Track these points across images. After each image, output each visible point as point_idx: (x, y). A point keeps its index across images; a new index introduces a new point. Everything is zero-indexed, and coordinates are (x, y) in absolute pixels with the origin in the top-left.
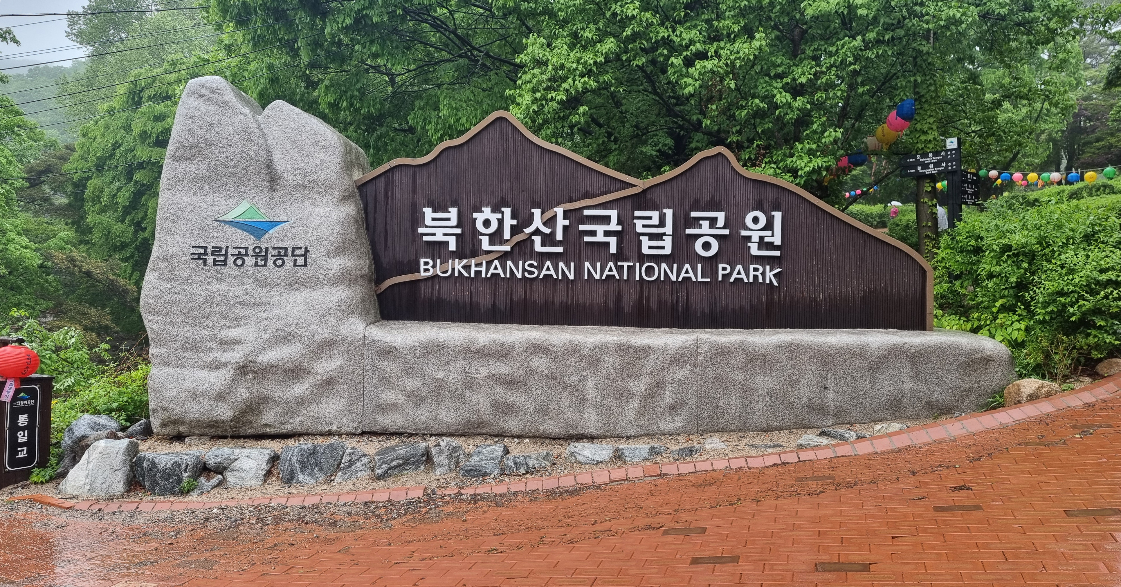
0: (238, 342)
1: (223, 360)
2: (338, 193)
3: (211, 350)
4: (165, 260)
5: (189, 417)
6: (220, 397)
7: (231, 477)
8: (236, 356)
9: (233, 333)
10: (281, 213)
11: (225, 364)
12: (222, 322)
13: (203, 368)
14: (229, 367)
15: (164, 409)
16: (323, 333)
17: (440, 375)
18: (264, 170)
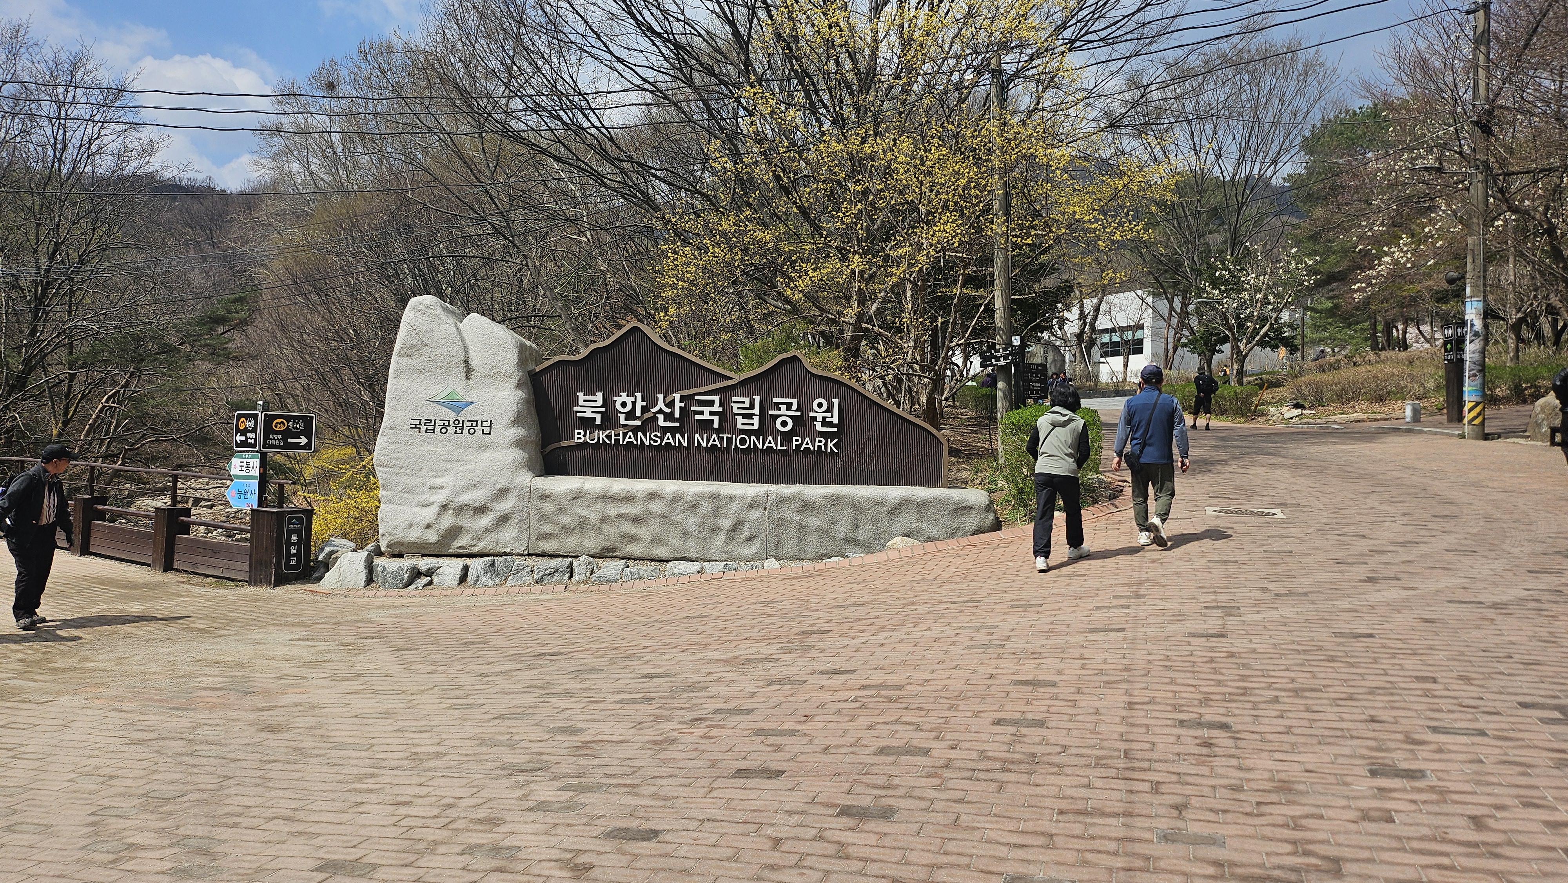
0: (442, 487)
1: (431, 500)
2: (514, 382)
3: (422, 493)
4: (391, 428)
5: (406, 540)
6: (428, 526)
7: (436, 579)
8: (440, 497)
9: (438, 481)
10: (473, 396)
11: (432, 504)
12: (431, 474)
13: (418, 505)
14: (435, 505)
15: (390, 534)
16: (502, 483)
17: (584, 513)
18: (463, 365)
